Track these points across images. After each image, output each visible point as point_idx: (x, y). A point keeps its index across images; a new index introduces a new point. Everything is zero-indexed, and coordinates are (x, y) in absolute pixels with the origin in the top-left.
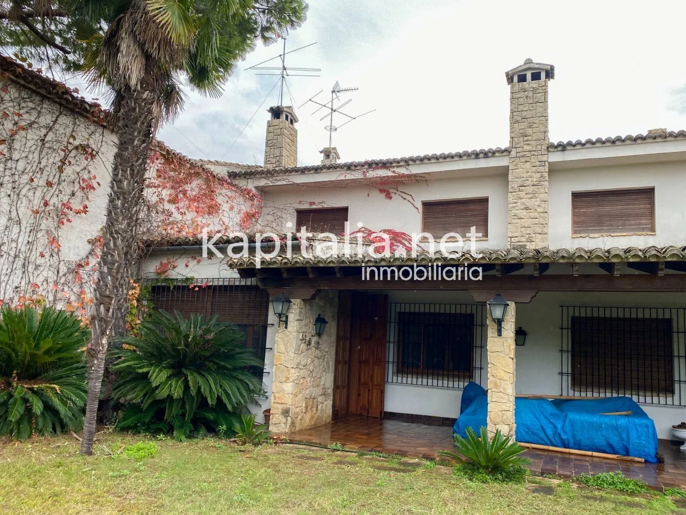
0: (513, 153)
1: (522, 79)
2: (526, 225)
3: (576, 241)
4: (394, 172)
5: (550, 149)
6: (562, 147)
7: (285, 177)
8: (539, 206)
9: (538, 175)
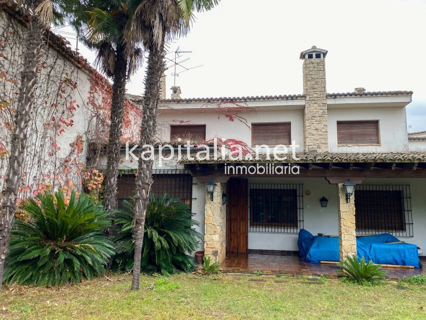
0: (308, 98)
1: (310, 57)
2: (316, 139)
3: (340, 148)
4: (237, 105)
5: (328, 97)
6: (335, 96)
7: (166, 105)
8: (323, 128)
9: (322, 111)
